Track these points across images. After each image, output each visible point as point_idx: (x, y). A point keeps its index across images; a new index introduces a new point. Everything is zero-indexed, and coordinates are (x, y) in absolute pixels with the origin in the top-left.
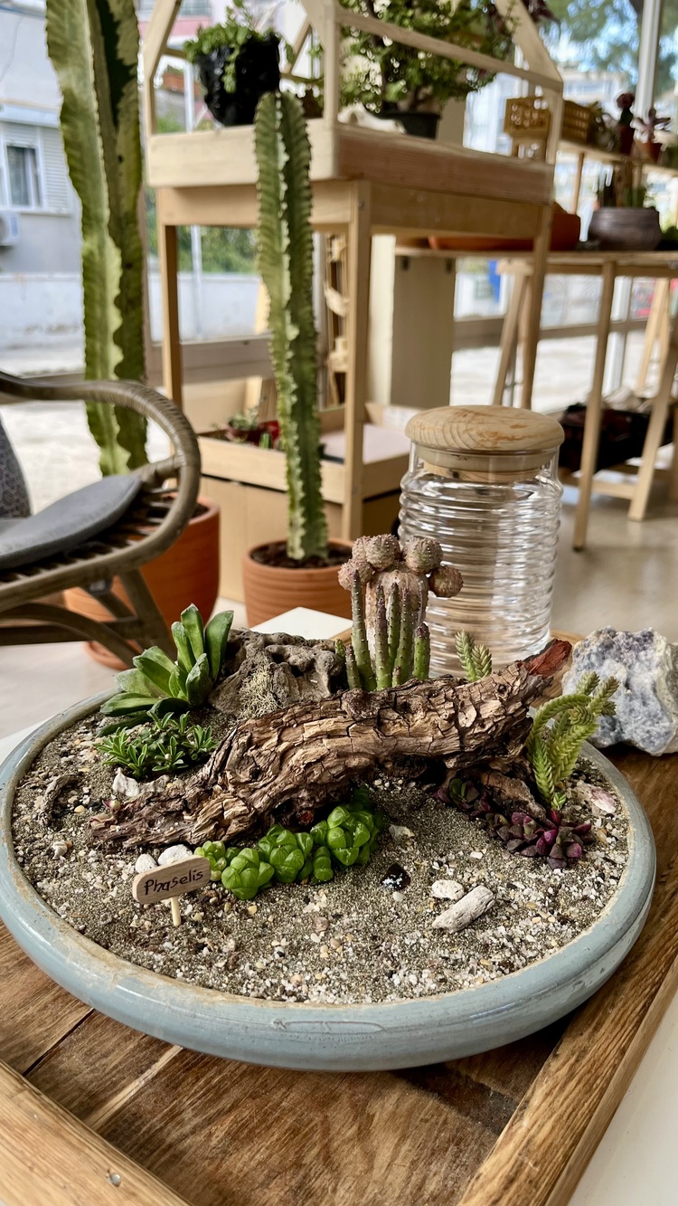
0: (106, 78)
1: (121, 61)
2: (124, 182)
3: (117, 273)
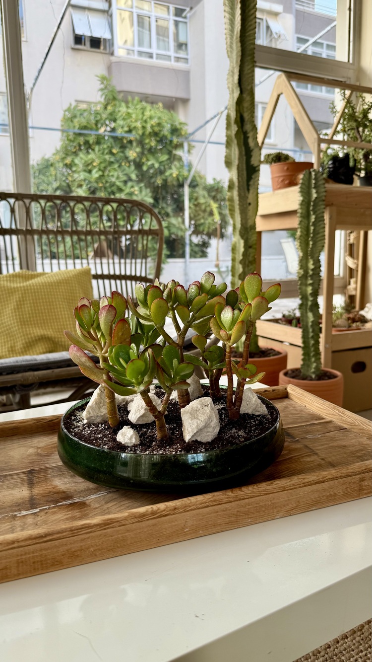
0: (245, 173)
1: (253, 165)
2: (250, 213)
3: (242, 250)
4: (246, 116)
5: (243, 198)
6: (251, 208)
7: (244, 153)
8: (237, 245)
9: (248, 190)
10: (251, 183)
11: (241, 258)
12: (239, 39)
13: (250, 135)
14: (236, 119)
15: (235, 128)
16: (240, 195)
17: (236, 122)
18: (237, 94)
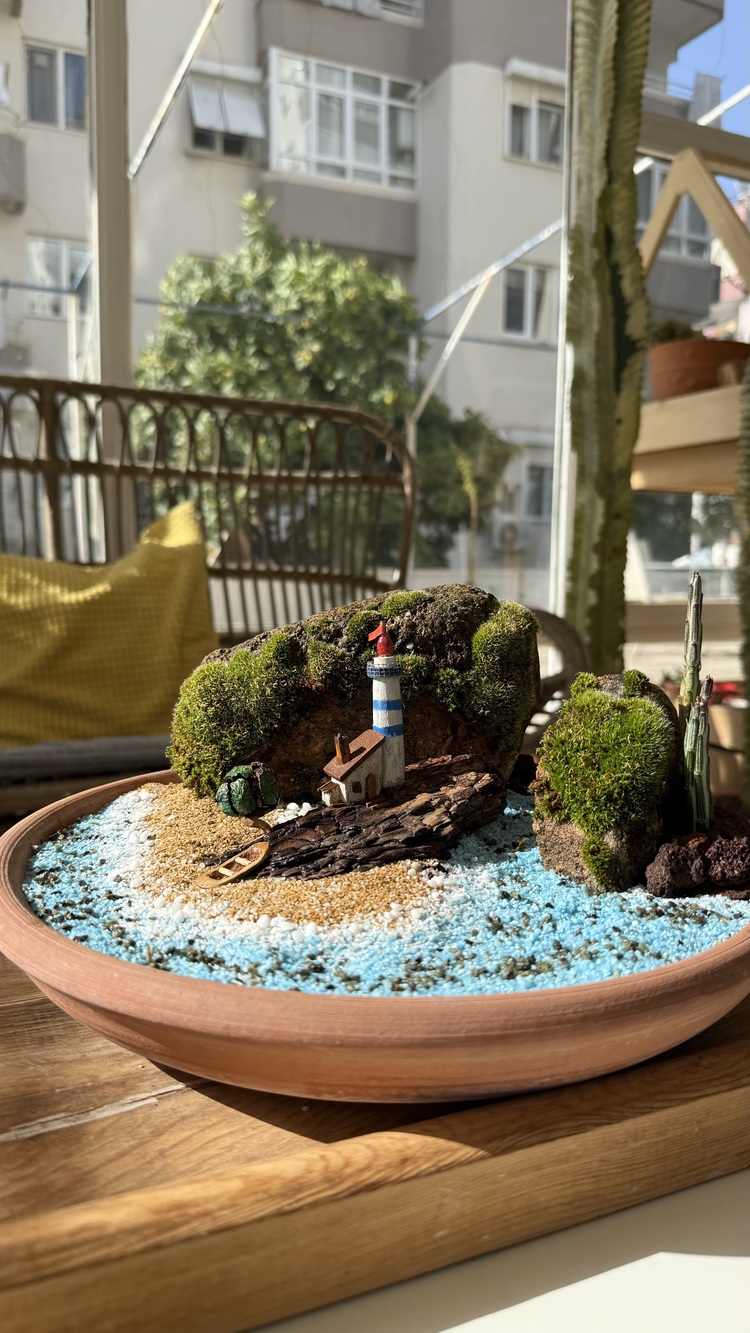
0: (611, 352)
1: (629, 336)
2: (620, 441)
3: (599, 521)
4: (619, 230)
5: (605, 407)
6: (622, 429)
7: (610, 310)
8: (587, 511)
9: (618, 389)
10: (626, 374)
11: (596, 538)
12: (610, 65)
13: (627, 271)
14: (596, 237)
15: (592, 255)
16: (599, 401)
17: (596, 243)
18: (598, 185)
